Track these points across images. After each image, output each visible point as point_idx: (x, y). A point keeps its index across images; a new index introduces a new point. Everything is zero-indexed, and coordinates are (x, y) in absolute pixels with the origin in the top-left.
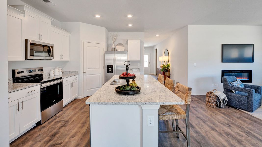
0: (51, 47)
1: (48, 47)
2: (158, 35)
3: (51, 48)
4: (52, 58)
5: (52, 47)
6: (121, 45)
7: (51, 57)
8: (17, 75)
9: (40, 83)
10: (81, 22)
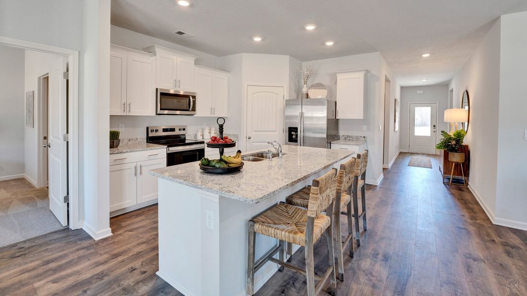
0: (192, 96)
1: (188, 96)
2: (426, 55)
3: (191, 98)
4: (192, 113)
5: (194, 97)
6: (319, 86)
7: (192, 110)
8: (151, 135)
9: (166, 147)
10: (243, 53)
